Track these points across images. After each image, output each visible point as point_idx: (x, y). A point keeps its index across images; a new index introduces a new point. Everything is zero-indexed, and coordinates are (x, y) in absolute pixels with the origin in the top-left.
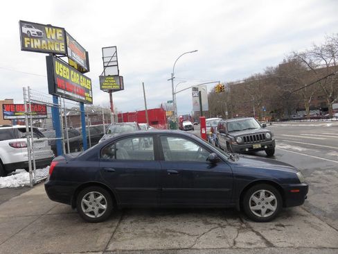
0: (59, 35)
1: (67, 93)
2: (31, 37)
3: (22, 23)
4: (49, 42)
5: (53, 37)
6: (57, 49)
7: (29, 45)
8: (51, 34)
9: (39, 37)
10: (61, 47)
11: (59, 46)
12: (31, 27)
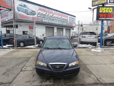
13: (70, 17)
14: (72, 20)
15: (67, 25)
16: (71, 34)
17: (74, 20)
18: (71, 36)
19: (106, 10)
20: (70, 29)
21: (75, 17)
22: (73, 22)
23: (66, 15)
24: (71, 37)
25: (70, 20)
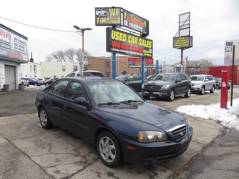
0: (117, 12)
1: (121, 51)
2: (101, 17)
3: (96, 9)
4: (111, 18)
5: (114, 15)
6: (115, 22)
7: (99, 22)
8: (112, 13)
9: (105, 16)
10: (118, 20)
11: (117, 20)
12: (101, 10)
13: (15, 39)
14: (20, 46)
15: (10, 56)
16: (19, 78)
17: (25, 47)
18: (19, 82)
19: (119, 35)
20: (15, 67)
21: (26, 38)
22: (24, 51)
23: (5, 31)
24: (20, 84)
25: (17, 45)
